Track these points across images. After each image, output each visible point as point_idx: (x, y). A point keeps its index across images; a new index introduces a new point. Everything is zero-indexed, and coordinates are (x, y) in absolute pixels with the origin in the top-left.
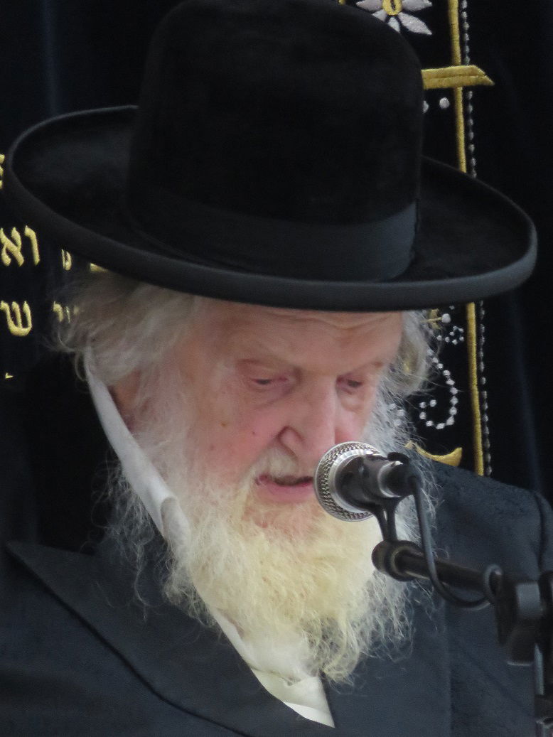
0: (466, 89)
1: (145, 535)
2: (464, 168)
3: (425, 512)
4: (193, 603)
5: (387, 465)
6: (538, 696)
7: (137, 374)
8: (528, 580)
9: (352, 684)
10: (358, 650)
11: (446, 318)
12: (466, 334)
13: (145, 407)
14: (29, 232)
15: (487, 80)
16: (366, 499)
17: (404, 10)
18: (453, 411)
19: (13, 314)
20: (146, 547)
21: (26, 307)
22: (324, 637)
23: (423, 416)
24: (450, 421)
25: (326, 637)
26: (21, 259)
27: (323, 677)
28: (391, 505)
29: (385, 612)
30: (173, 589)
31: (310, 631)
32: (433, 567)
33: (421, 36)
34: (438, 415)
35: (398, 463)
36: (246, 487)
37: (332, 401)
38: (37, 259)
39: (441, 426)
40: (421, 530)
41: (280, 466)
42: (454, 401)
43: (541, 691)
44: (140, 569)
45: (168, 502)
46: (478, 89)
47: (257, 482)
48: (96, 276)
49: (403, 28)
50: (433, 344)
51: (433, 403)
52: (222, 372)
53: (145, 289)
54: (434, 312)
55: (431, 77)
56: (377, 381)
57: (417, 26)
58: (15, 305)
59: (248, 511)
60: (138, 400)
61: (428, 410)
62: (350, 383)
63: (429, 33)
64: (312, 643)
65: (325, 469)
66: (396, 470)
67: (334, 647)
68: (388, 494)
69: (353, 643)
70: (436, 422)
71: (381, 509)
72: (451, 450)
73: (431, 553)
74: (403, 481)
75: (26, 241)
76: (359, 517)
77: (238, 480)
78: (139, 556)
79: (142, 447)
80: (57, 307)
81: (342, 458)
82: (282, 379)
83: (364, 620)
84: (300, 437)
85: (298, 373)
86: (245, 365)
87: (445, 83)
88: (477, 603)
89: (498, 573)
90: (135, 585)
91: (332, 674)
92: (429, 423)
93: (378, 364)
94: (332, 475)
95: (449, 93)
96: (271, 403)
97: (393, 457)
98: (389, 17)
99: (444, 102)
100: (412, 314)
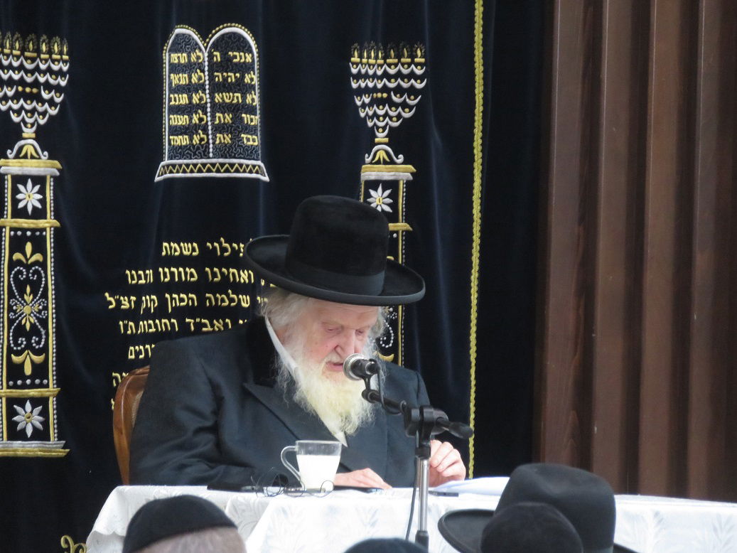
0: (403, 232)
1: (287, 379)
2: (400, 262)
3: (381, 378)
4: (303, 403)
5: (369, 363)
6: (416, 448)
7: (287, 325)
8: (415, 408)
9: (354, 435)
10: (357, 424)
11: (391, 309)
12: (398, 315)
13: (289, 337)
14: (250, 272)
15: (411, 229)
16: (361, 374)
17: (383, 203)
18: (392, 342)
19: (243, 300)
20: (288, 384)
21: (248, 297)
22: (346, 418)
23: (381, 342)
24: (391, 345)
25: (347, 418)
26: (247, 281)
27: (345, 433)
28: (369, 377)
29: (366, 411)
30: (297, 397)
31: (342, 416)
32: (383, 400)
33: (389, 213)
34: (387, 342)
35: (373, 363)
36: (323, 364)
37: (354, 337)
38: (253, 281)
39: (387, 346)
40: (379, 385)
41: (335, 359)
42: (392, 338)
43: (418, 446)
44: (285, 391)
45: (296, 368)
46: (407, 232)
47: (327, 363)
48: (272, 288)
49: (383, 210)
50: (387, 320)
51: (385, 338)
52: (316, 327)
53: (293, 295)
54: (387, 307)
55: (392, 226)
56: (368, 332)
57: (387, 209)
58: (244, 296)
59: (324, 373)
60: (287, 334)
61: (383, 341)
62: (359, 332)
63: (391, 211)
64: (342, 420)
65: (347, 363)
66: (372, 365)
67: (350, 422)
68: (368, 373)
69: (356, 421)
70: (386, 345)
71: (366, 378)
72: (390, 355)
73: (382, 394)
74: (374, 369)
75: (249, 276)
76: (358, 380)
77: (320, 362)
78: (285, 387)
79: (287, 350)
80: (259, 298)
81: (353, 360)
82: (337, 329)
83: (359, 414)
84: (342, 349)
85: (343, 327)
86: (324, 323)
87: (396, 229)
88: (397, 413)
89: (405, 403)
90: (284, 396)
91: (348, 432)
92: (383, 345)
93: (369, 327)
94: (349, 365)
95: (397, 232)
96: (333, 336)
97: (371, 360)
98: (377, 206)
99: (395, 235)
100: (380, 307)
